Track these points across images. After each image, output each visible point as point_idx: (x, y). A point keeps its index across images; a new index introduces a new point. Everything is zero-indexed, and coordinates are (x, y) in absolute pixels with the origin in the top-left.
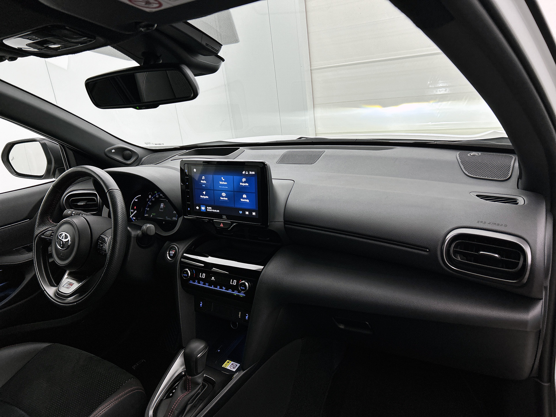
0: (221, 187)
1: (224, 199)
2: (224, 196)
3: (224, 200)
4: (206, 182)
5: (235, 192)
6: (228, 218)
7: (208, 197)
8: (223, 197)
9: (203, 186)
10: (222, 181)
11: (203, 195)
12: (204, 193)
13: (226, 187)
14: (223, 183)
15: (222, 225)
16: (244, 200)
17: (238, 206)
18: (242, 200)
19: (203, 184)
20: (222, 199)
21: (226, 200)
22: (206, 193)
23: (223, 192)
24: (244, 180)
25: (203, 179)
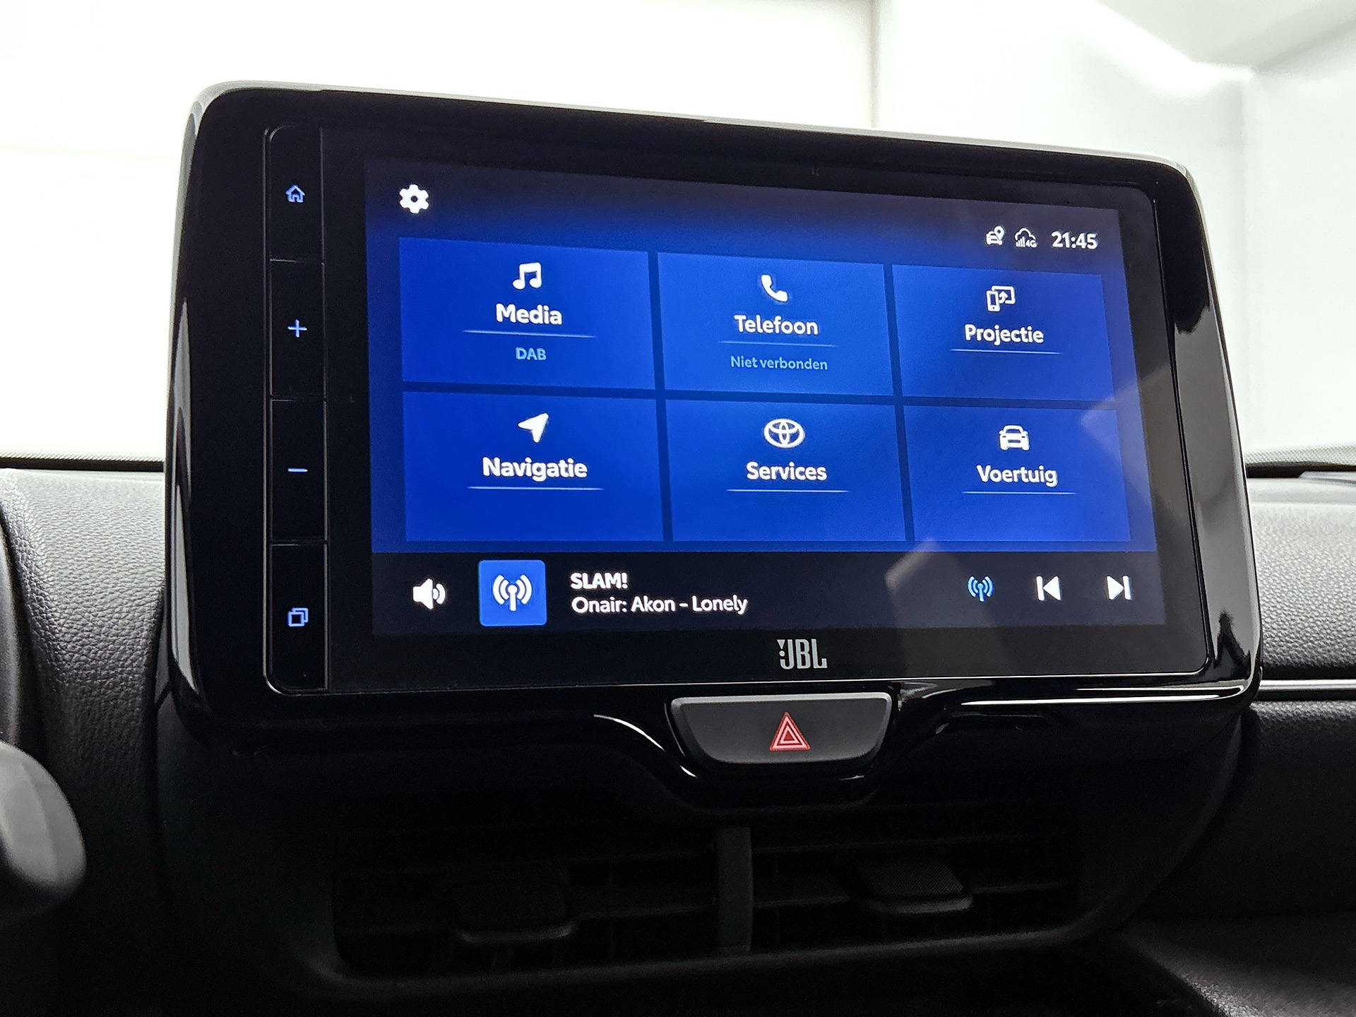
0: (749, 363)
1: (792, 472)
3: (792, 484)
4: (554, 319)
5: (912, 402)
6: (849, 656)
7: (580, 470)
8: (775, 457)
9: (521, 354)
10: (769, 309)
11: (520, 448)
12: (536, 426)
13: (810, 366)
14: (776, 325)
16: (1005, 476)
18: (986, 474)
19: (528, 343)
20: (755, 471)
21: (807, 484)
22: (548, 427)
23: (778, 406)
24: (999, 297)
25: (519, 284)
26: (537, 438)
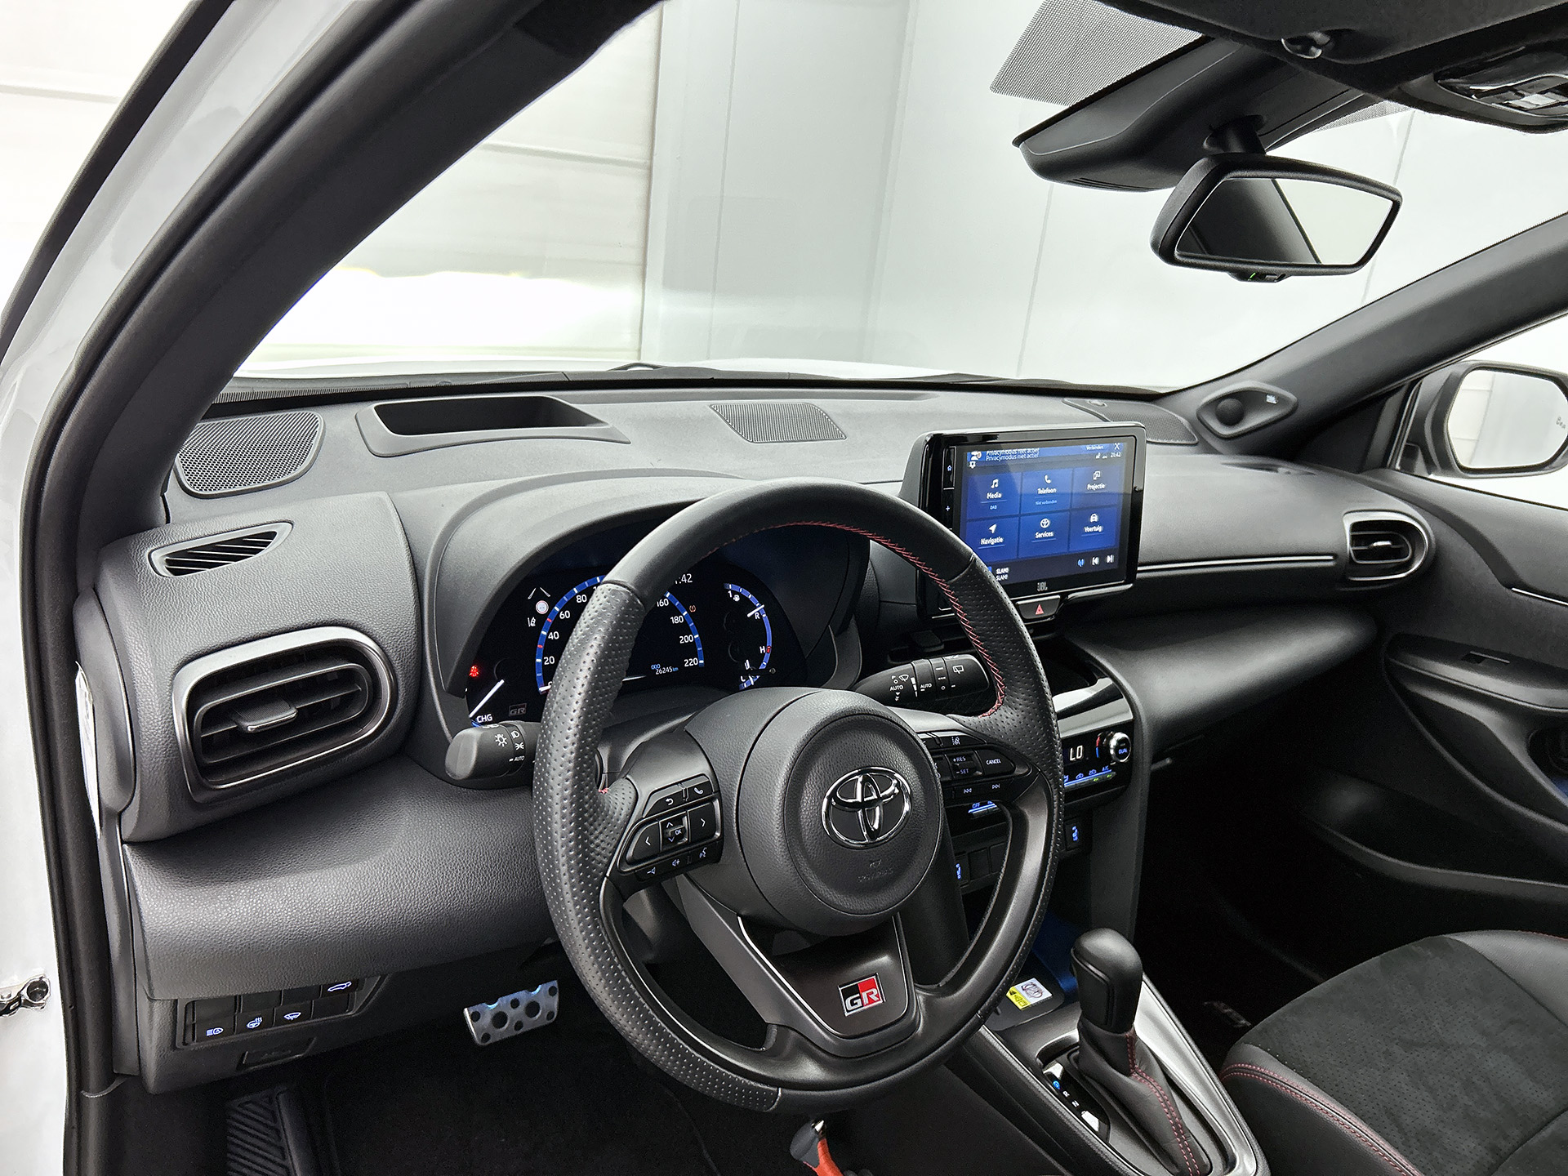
0: (1040, 503)
1: (1046, 535)
2: (1045, 527)
3: (1045, 538)
4: (1000, 496)
5: (1073, 510)
6: (1053, 586)
7: (1001, 540)
8: (1042, 530)
9: (992, 508)
10: (1046, 486)
11: (990, 536)
12: (993, 528)
13: (1053, 502)
14: (1048, 491)
15: (1040, 612)
16: (1091, 529)
17: (1076, 548)
18: (1087, 529)
19: (993, 504)
20: (1039, 535)
21: (1049, 537)
22: (997, 528)
23: (1044, 515)
24: (1097, 475)
25: (993, 487)
26: (993, 532)
